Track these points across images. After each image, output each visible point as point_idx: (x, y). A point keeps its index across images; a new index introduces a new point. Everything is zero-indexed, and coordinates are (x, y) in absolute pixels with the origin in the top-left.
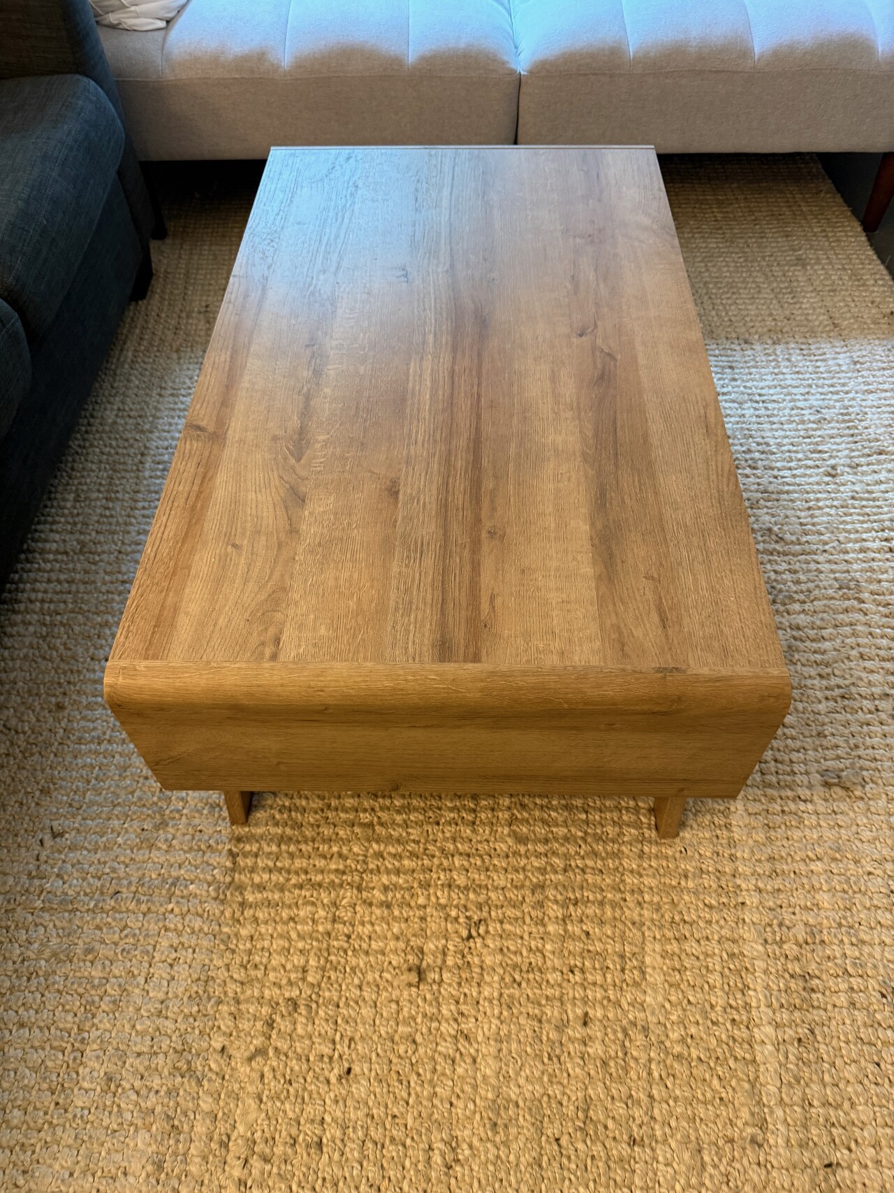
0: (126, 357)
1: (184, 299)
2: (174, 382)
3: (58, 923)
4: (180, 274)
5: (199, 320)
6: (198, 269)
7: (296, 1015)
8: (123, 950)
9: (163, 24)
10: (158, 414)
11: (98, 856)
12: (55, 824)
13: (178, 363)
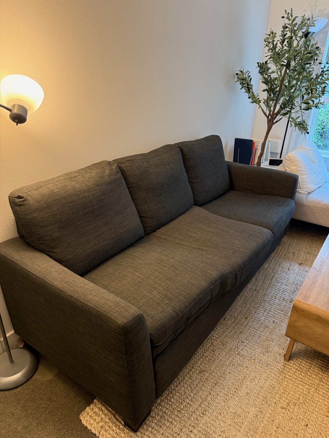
0: (272, 256)
1: (288, 249)
2: (283, 265)
3: (240, 359)
4: (288, 243)
5: (292, 255)
6: (293, 244)
7: (295, 406)
8: (255, 371)
9: (308, 193)
10: (278, 270)
11: (251, 350)
12: (242, 340)
13: (285, 262)
